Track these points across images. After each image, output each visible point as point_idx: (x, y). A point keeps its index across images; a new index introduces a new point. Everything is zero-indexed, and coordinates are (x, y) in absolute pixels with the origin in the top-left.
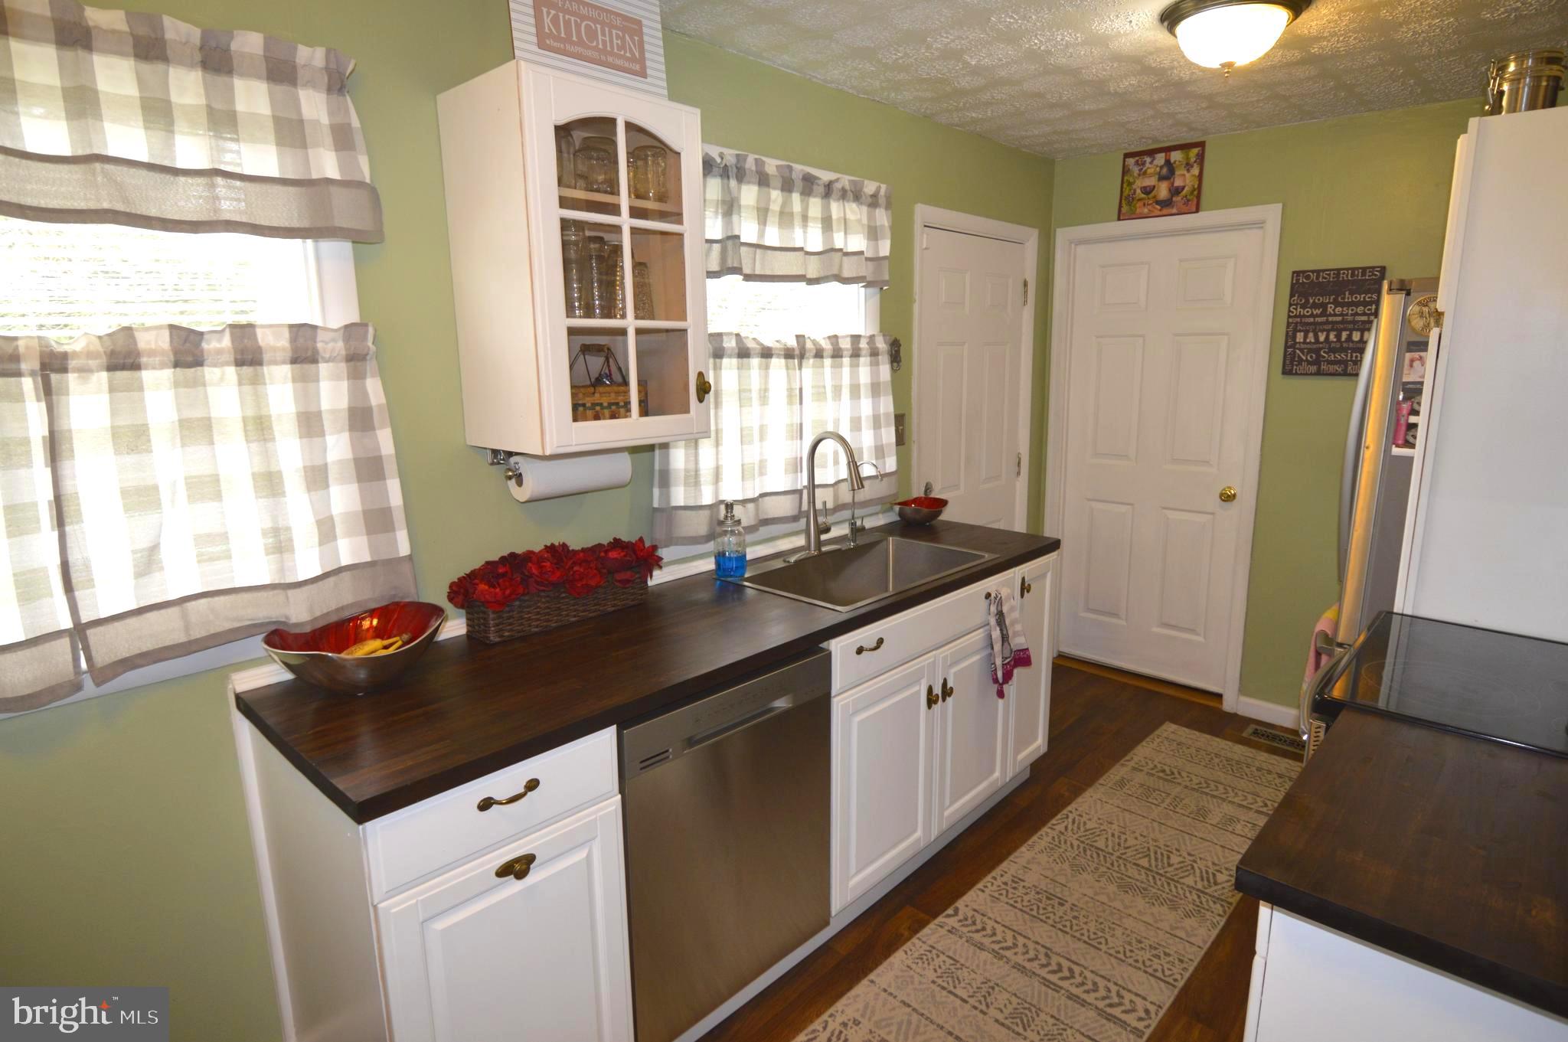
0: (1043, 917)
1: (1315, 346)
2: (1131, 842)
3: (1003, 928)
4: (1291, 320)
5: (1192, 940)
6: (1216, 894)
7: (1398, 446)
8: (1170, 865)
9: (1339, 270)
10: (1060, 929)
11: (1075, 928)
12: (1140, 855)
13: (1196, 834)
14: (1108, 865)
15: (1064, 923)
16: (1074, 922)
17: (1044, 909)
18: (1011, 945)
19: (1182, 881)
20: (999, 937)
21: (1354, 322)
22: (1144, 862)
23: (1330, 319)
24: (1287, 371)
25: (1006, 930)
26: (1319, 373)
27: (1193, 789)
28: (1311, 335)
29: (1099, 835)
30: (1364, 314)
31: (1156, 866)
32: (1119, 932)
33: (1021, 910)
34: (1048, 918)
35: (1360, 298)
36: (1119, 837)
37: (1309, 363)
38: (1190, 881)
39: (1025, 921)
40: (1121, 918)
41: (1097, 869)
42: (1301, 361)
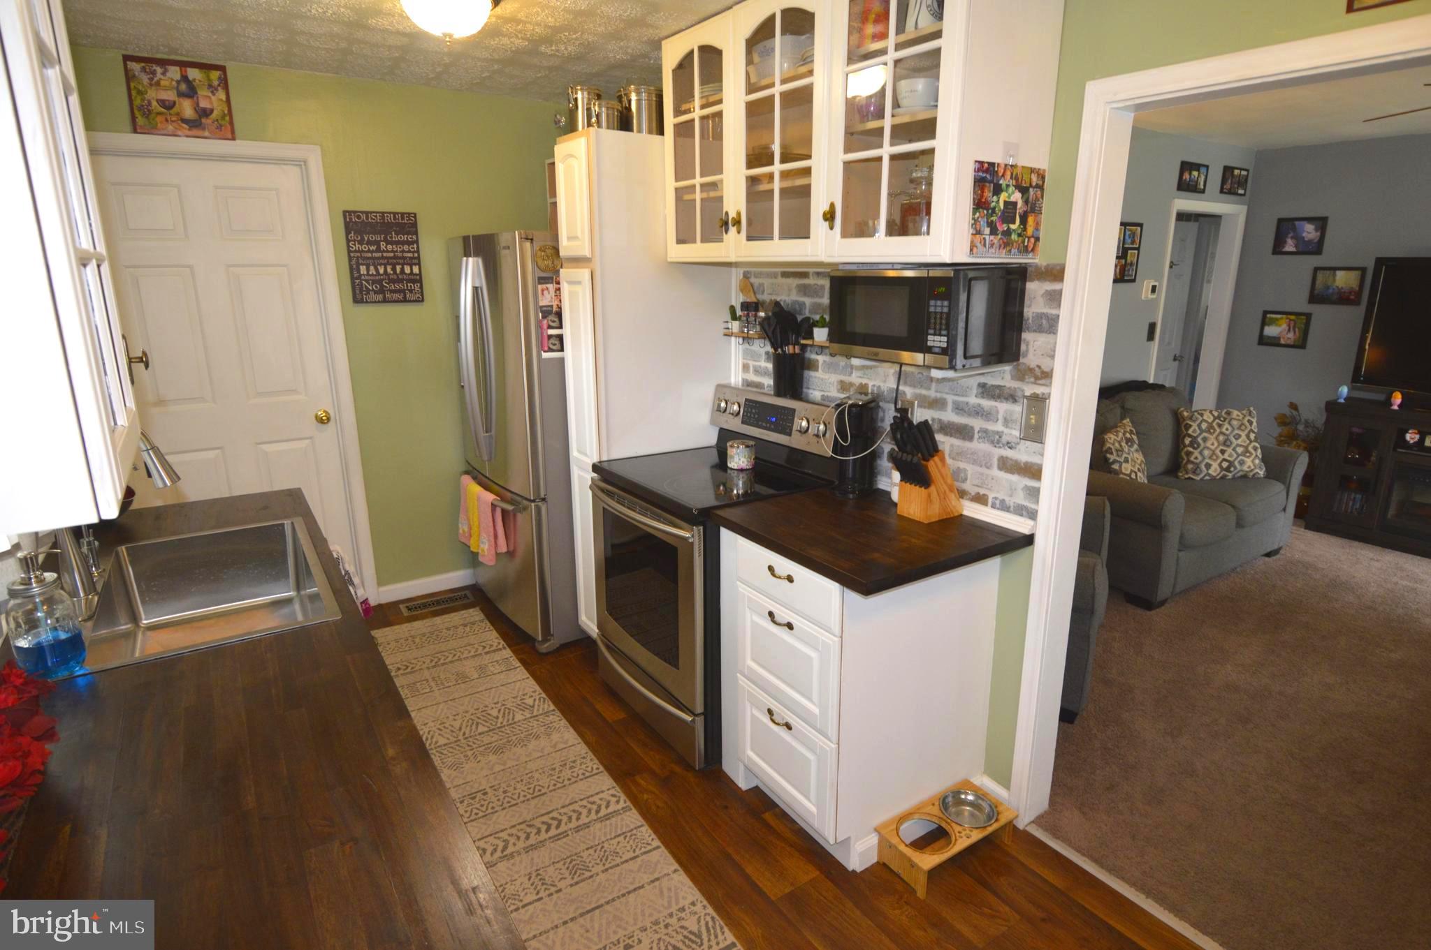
0: (490, 811)
1: (377, 278)
2: (457, 724)
3: (483, 841)
4: (352, 255)
5: (570, 744)
6: (541, 712)
7: (545, 352)
8: (497, 718)
9: (383, 213)
10: (510, 807)
11: (516, 797)
12: (474, 727)
13: (479, 690)
14: (467, 748)
15: (505, 802)
16: (509, 794)
17: (482, 806)
18: (504, 843)
19: (516, 720)
20: (490, 849)
21: (404, 258)
22: (481, 729)
23: (385, 254)
24: (357, 300)
25: (485, 840)
26: (385, 301)
27: (434, 667)
28: (372, 268)
29: (432, 737)
30: (409, 252)
31: (491, 724)
32: (536, 775)
33: (472, 821)
34: (493, 808)
35: (404, 238)
36: (445, 727)
37: (376, 292)
38: (519, 717)
39: (485, 824)
40: (525, 768)
41: (466, 756)
42: (368, 291)
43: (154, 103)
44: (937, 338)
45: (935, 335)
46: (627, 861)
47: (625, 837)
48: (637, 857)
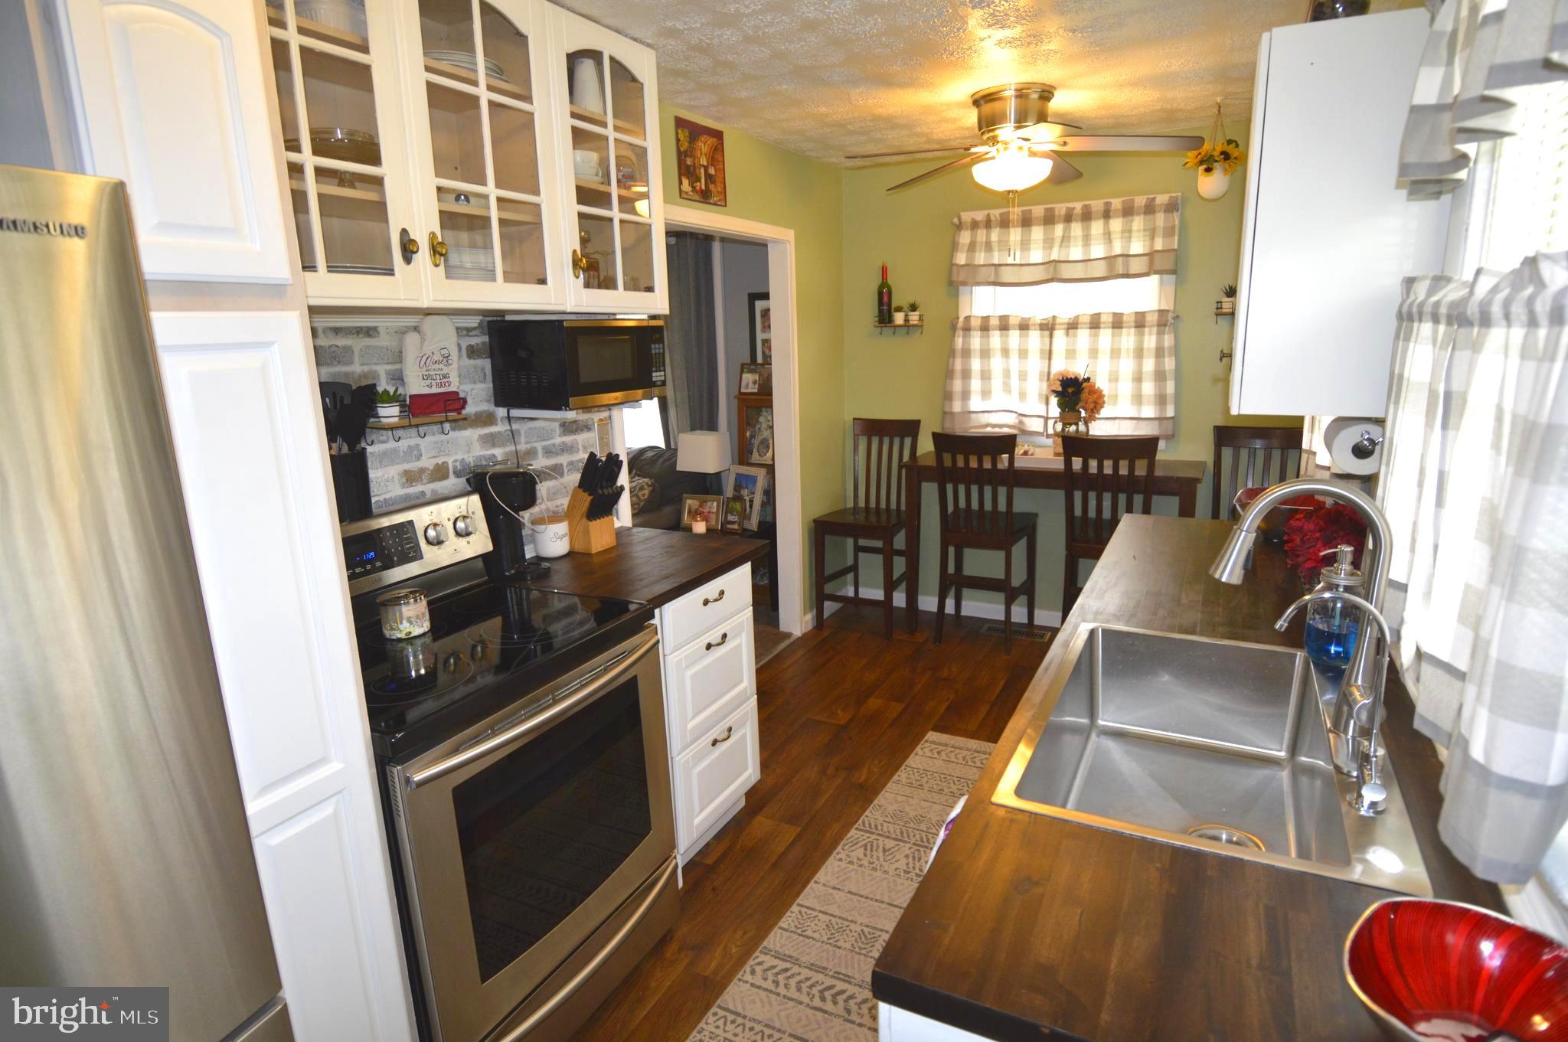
44: (658, 374)
45: (656, 371)
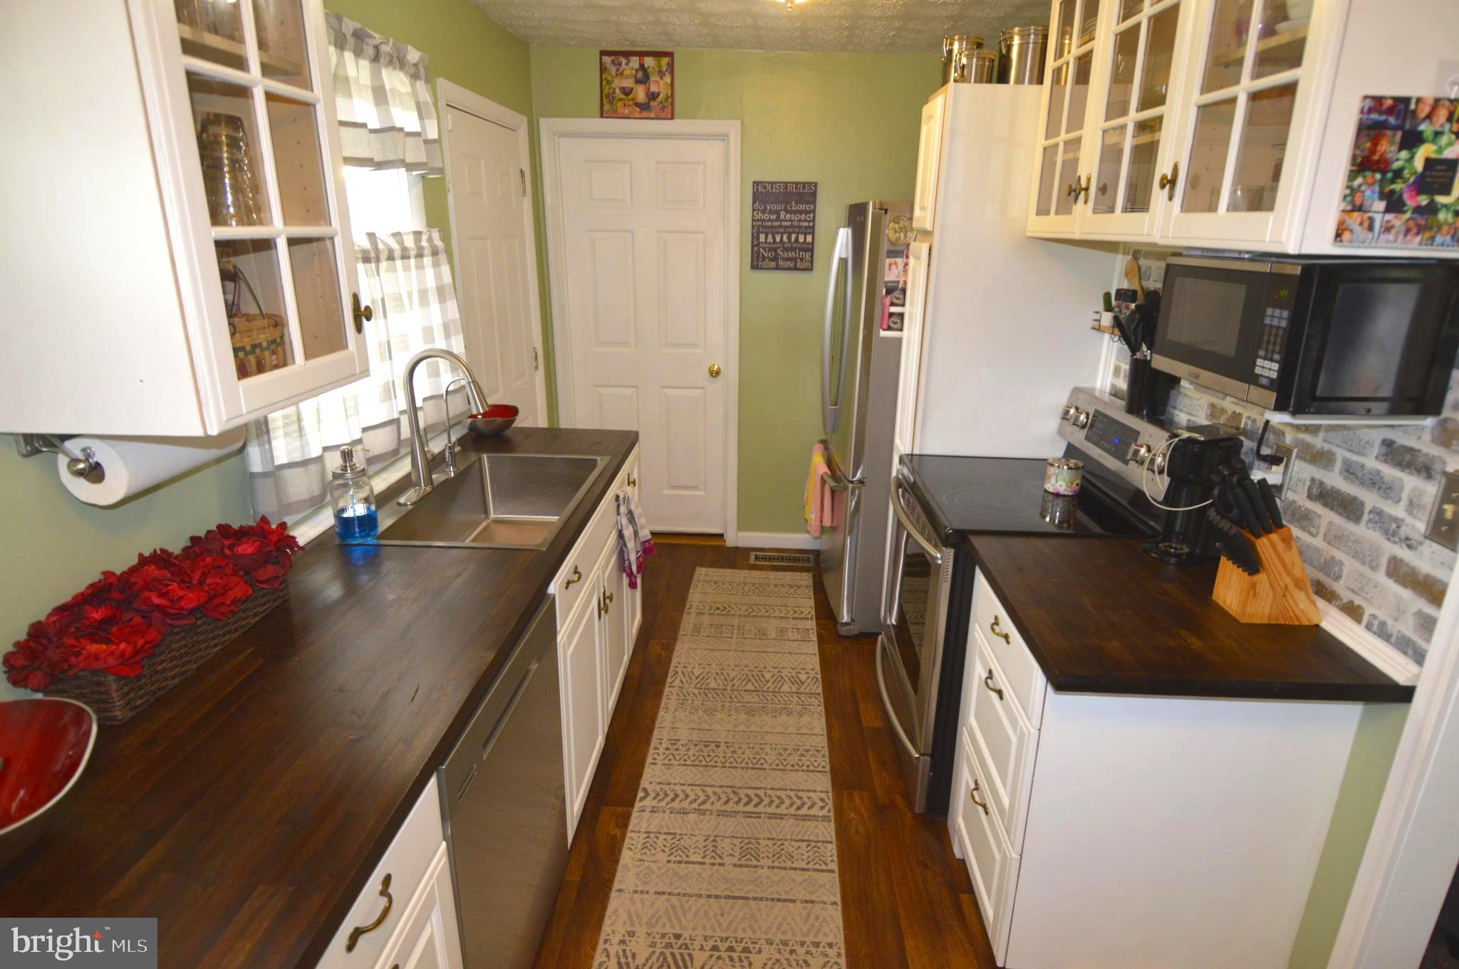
0: (712, 763)
1: (773, 246)
2: (733, 674)
3: (690, 788)
4: (755, 223)
5: (814, 732)
6: (807, 691)
7: (883, 330)
8: (768, 682)
9: (787, 183)
10: (729, 767)
11: (739, 760)
12: (744, 682)
13: (768, 650)
14: (728, 699)
15: (729, 761)
16: (736, 756)
17: (709, 756)
18: (705, 798)
19: (782, 690)
20: (692, 797)
21: (800, 227)
22: (750, 686)
23: (783, 223)
24: (754, 267)
25: (694, 788)
26: (777, 268)
27: (746, 616)
28: (770, 236)
29: (708, 678)
30: (805, 221)
31: (760, 685)
32: (768, 749)
33: (693, 765)
34: (716, 762)
35: (802, 207)
36: (722, 673)
37: (771, 260)
38: (785, 688)
39: (702, 774)
40: (763, 738)
41: (723, 706)
42: (764, 258)
43: (618, 91)
44: (1267, 364)
45: (1265, 358)
46: (795, 869)
47: (808, 845)
48: (807, 870)
